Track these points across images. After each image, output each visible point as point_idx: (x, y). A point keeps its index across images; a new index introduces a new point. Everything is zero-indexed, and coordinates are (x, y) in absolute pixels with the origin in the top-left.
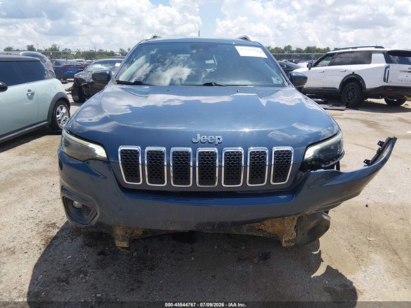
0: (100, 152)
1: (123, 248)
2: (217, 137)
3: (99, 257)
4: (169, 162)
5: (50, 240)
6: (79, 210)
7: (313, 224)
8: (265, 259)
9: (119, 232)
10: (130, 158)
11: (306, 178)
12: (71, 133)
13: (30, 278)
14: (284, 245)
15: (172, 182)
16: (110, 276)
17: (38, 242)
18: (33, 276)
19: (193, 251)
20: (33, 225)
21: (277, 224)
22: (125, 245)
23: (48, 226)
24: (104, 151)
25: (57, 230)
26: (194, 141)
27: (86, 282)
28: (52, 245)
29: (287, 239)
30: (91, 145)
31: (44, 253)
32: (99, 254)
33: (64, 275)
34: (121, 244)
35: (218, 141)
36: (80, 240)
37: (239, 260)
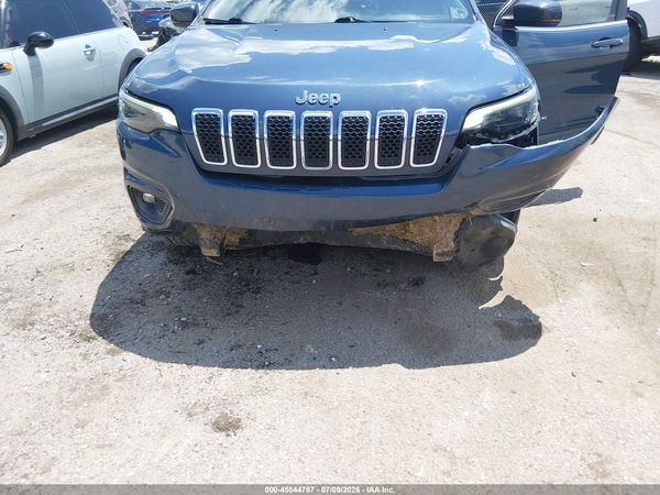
0: (169, 119)
1: (213, 258)
2: (333, 95)
3: (187, 277)
4: (261, 133)
5: (121, 255)
6: (151, 207)
7: (485, 234)
8: (417, 284)
9: (205, 235)
10: (209, 127)
11: (463, 158)
12: (130, 93)
13: (94, 299)
14: (436, 259)
15: (268, 161)
16: (200, 298)
17: (105, 257)
18: (97, 297)
19: (316, 273)
20: (99, 237)
21: (427, 230)
22: (215, 253)
23: (119, 238)
24: (173, 117)
25: (132, 244)
26: (299, 100)
27: (168, 304)
28: (123, 261)
29: (440, 251)
30: (156, 109)
31: (113, 271)
32: (188, 273)
33: (139, 296)
34: (210, 252)
35: (334, 101)
36: (162, 257)
37: (379, 284)
